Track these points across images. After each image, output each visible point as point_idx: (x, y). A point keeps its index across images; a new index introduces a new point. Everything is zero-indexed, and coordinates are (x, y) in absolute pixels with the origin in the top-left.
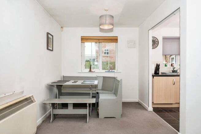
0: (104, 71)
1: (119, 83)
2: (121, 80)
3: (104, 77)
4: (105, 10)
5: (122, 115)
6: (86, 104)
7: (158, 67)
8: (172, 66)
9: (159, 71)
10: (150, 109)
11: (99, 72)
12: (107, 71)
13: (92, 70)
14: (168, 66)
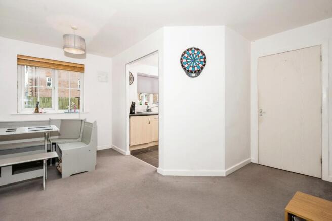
0: (63, 111)
1: (92, 126)
2: (95, 122)
3: (62, 120)
4: (73, 28)
5: (96, 165)
6: (42, 161)
7: (133, 106)
8: (146, 104)
9: (134, 110)
10: (128, 152)
11: (54, 113)
12: (67, 111)
13: (40, 110)
14: (142, 104)
